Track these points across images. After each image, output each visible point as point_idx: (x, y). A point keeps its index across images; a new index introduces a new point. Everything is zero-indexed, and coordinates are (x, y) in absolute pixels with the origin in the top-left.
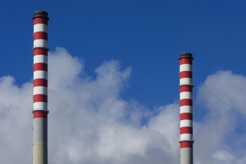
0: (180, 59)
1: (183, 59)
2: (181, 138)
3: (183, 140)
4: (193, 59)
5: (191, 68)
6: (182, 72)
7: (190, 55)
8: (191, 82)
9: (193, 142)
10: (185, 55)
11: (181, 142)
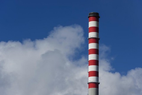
0: (89, 17)
1: (92, 17)
2: (89, 80)
3: (91, 82)
4: (99, 17)
5: (98, 24)
6: (90, 27)
7: (97, 14)
8: (98, 35)
9: (99, 83)
10: (93, 14)
11: (89, 83)
